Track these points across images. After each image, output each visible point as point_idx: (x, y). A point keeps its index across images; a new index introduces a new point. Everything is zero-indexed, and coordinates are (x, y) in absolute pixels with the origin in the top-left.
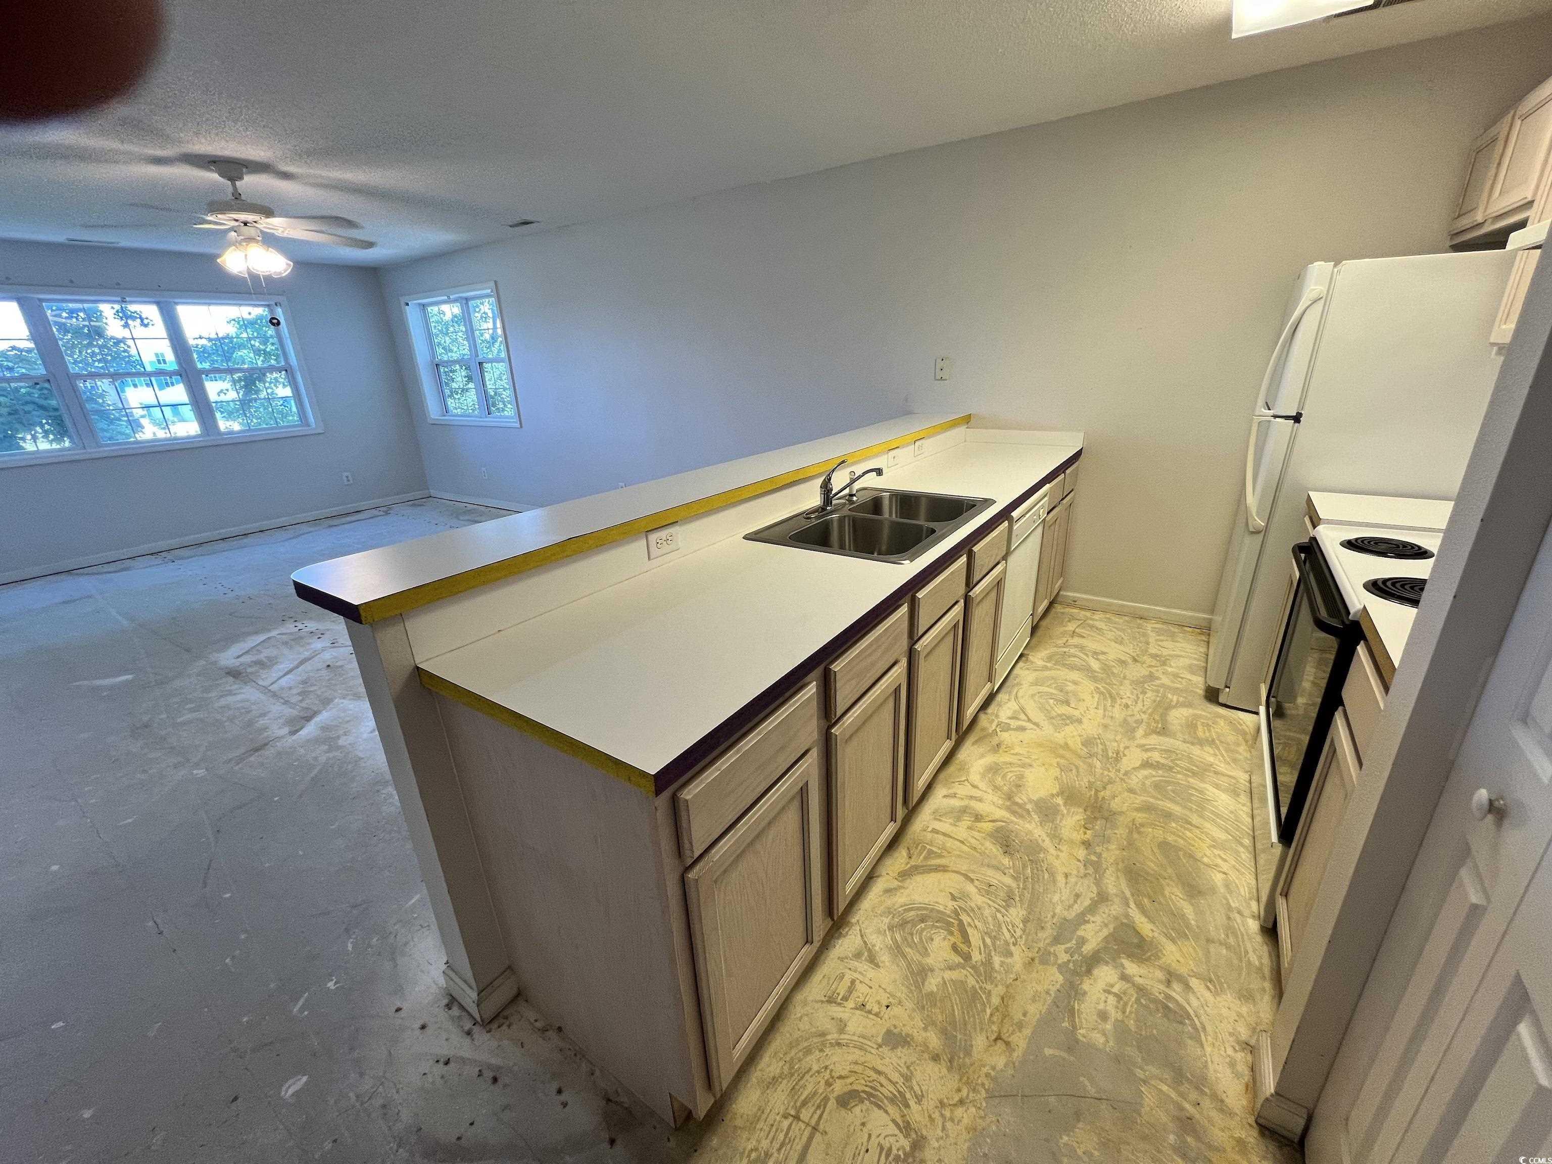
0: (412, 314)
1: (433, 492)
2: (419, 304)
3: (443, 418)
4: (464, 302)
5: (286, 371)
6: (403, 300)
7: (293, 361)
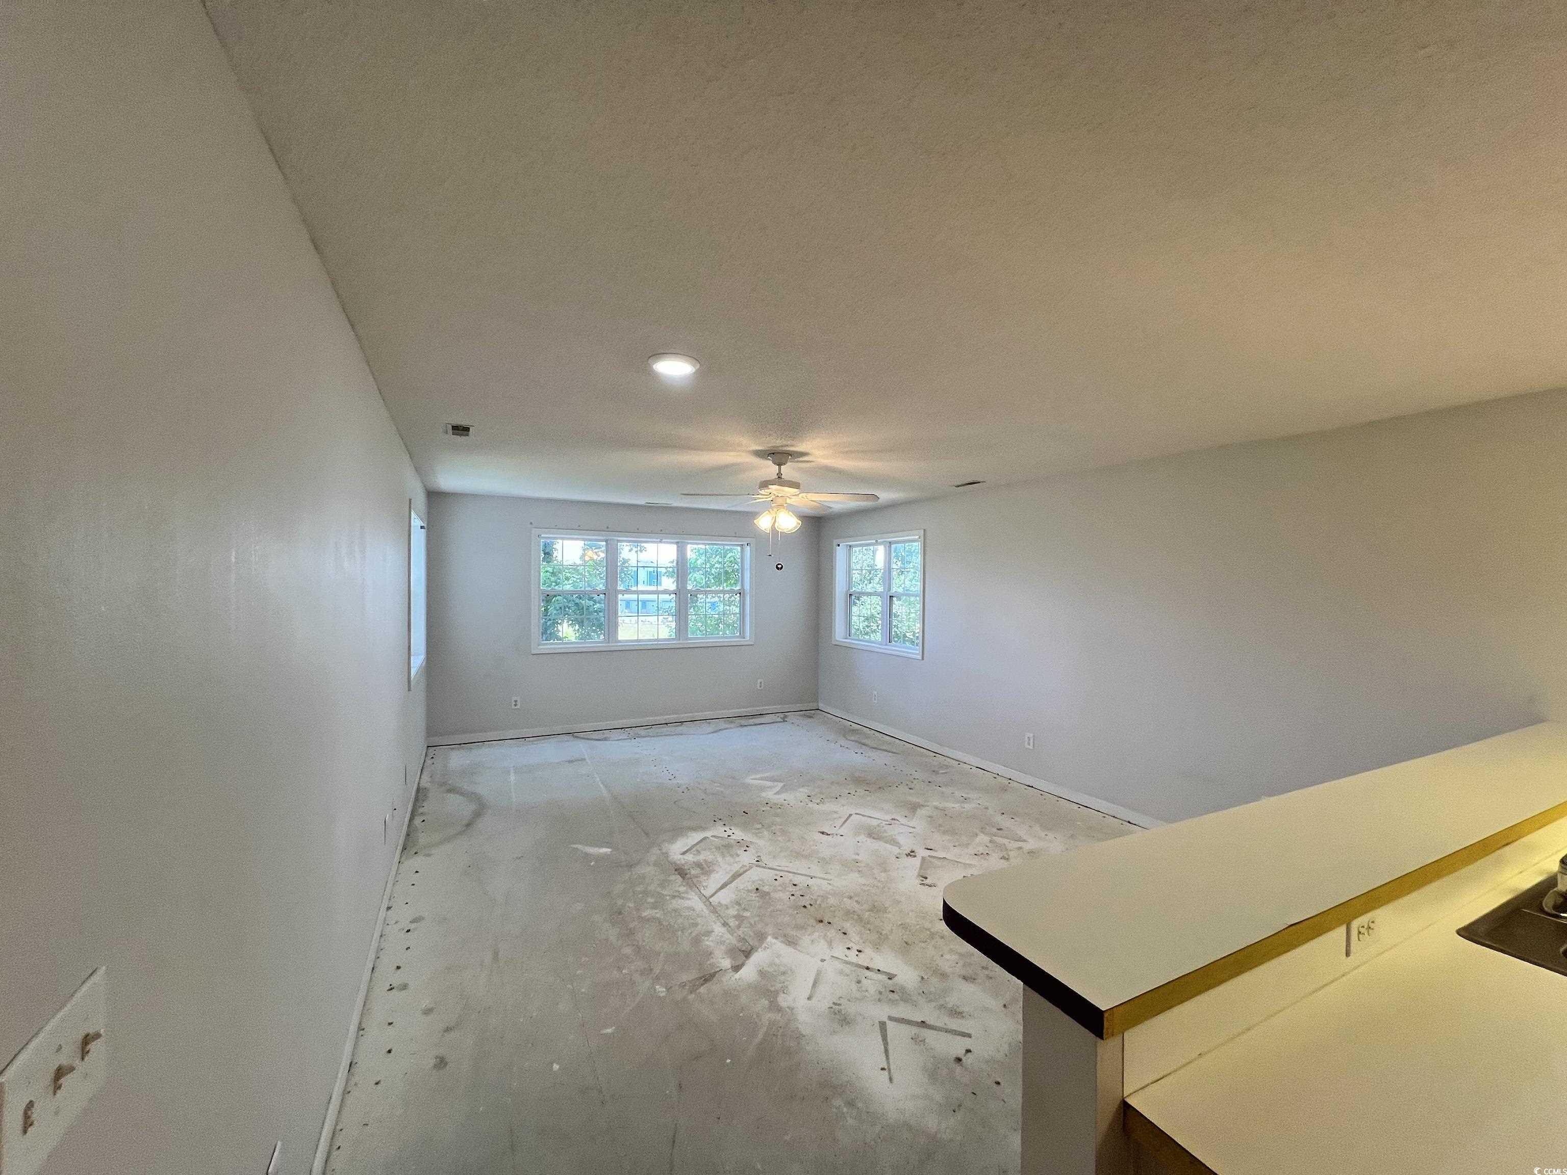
0: (840, 553)
1: (821, 706)
2: (847, 545)
3: (846, 640)
4: (888, 544)
5: (740, 593)
6: (835, 542)
7: (747, 587)
